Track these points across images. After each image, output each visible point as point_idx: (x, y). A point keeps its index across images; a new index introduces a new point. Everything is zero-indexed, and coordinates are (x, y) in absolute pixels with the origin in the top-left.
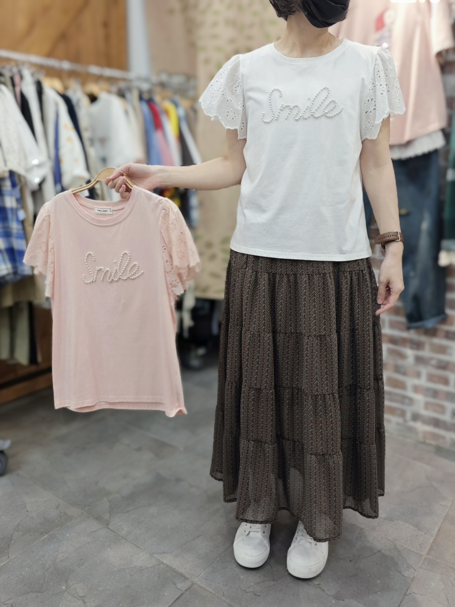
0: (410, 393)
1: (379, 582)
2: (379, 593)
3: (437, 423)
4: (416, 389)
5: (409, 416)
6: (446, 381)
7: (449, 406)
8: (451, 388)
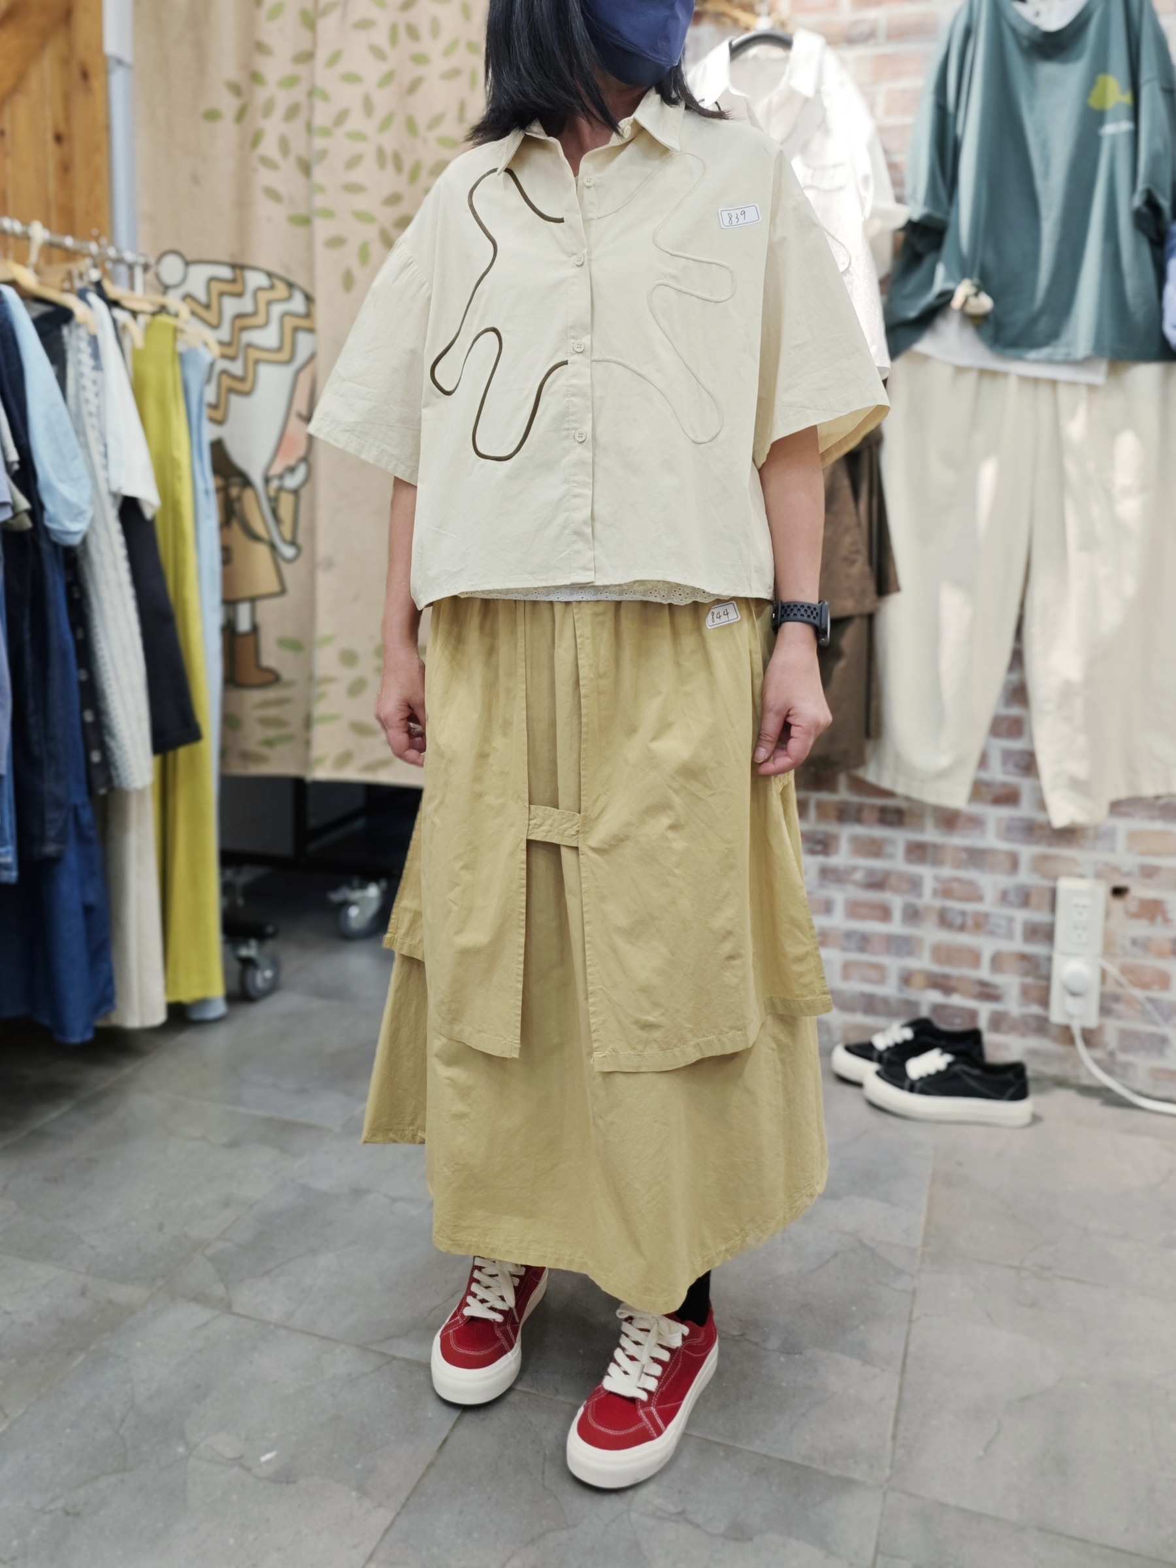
1: (854, 1308)
2: (862, 1327)
6: (884, 913)
7: (894, 964)
8: (895, 927)
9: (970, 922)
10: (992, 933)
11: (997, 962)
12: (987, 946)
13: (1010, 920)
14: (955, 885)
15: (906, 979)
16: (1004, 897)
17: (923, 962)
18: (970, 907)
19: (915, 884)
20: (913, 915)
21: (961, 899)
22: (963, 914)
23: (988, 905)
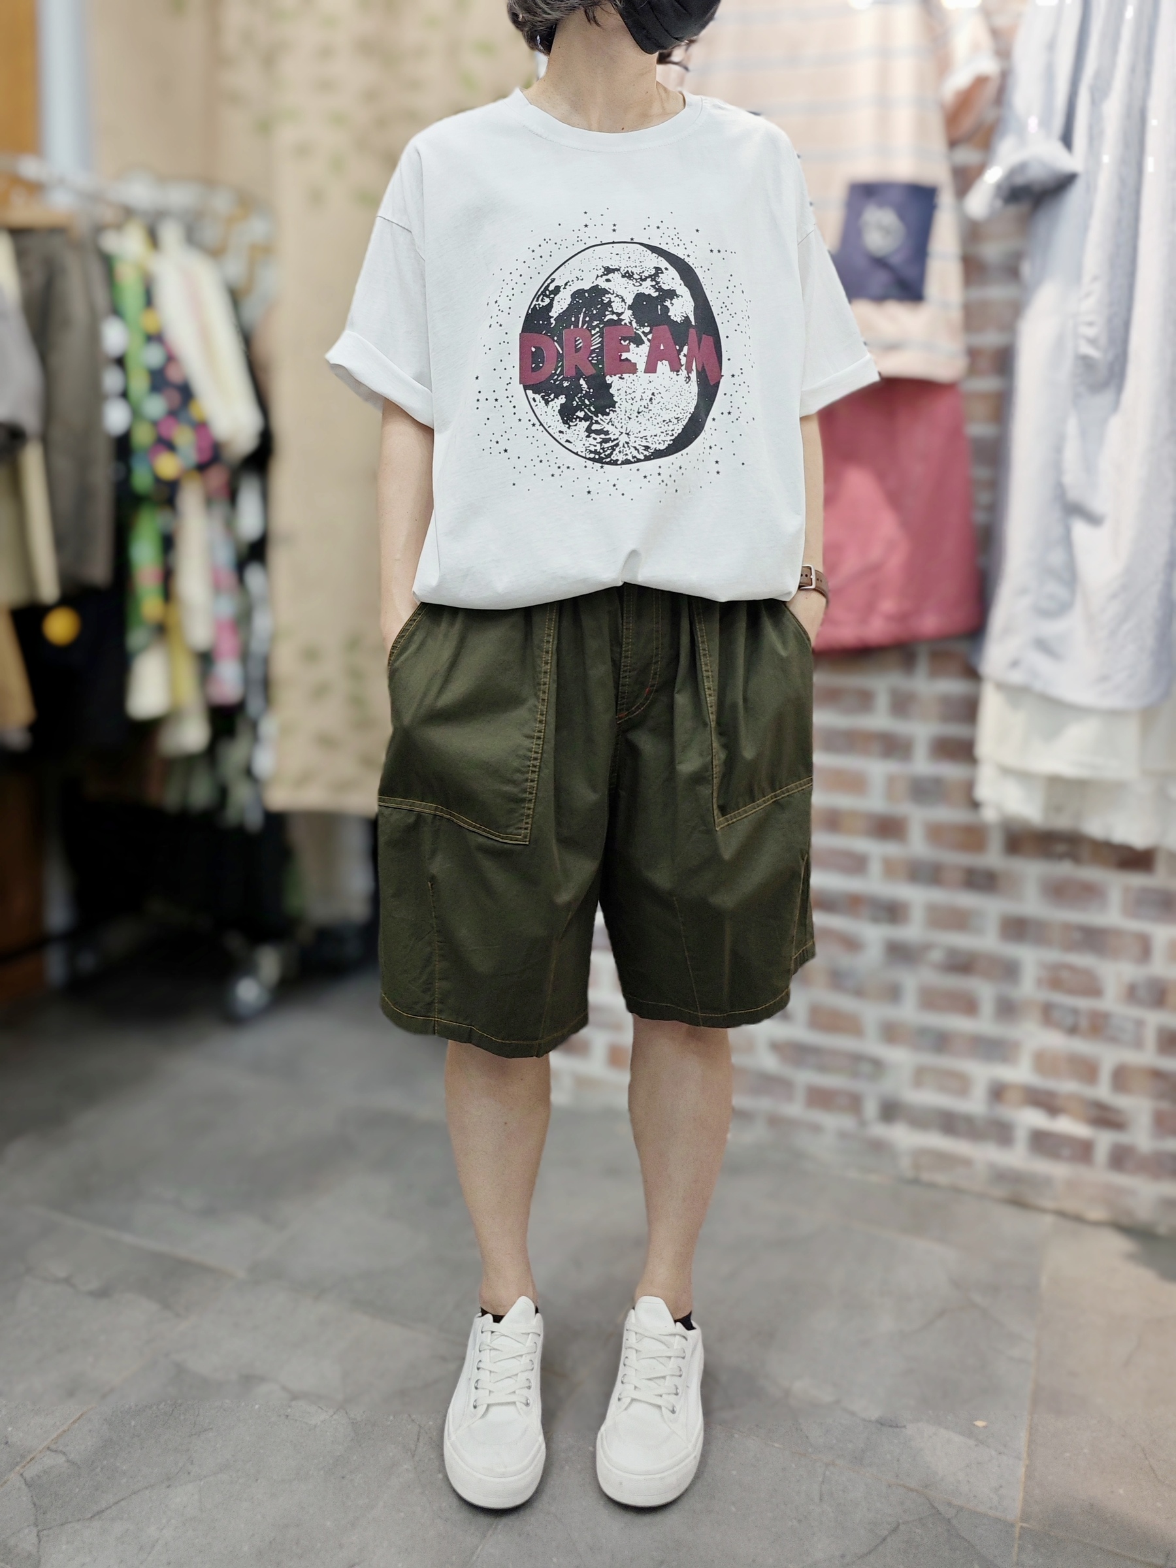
0: (873, 1046)
3: (949, 1123)
4: (891, 1033)
5: (871, 1108)
6: (969, 1006)
7: (982, 1073)
8: (984, 1024)
9: (1084, 1023)
10: (1113, 1040)
11: (1121, 1078)
12: (1109, 1057)
13: (1140, 1024)
14: (1065, 975)
15: (998, 1092)
16: (1132, 993)
17: (1020, 1073)
18: (1084, 1003)
19: (1009, 971)
20: (1007, 1009)
21: (1071, 992)
22: (1075, 1012)
23: (1111, 1002)
